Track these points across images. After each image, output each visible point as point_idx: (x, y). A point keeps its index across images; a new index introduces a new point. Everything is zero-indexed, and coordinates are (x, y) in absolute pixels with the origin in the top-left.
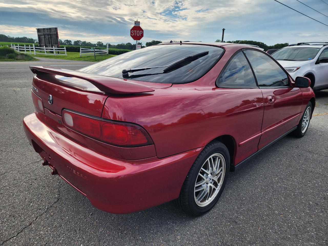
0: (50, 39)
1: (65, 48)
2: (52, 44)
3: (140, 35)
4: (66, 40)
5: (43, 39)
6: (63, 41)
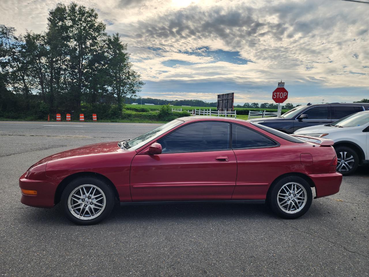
0: (226, 103)
2: (227, 108)
3: (284, 97)
4: (254, 103)
5: (221, 104)
6: (250, 104)
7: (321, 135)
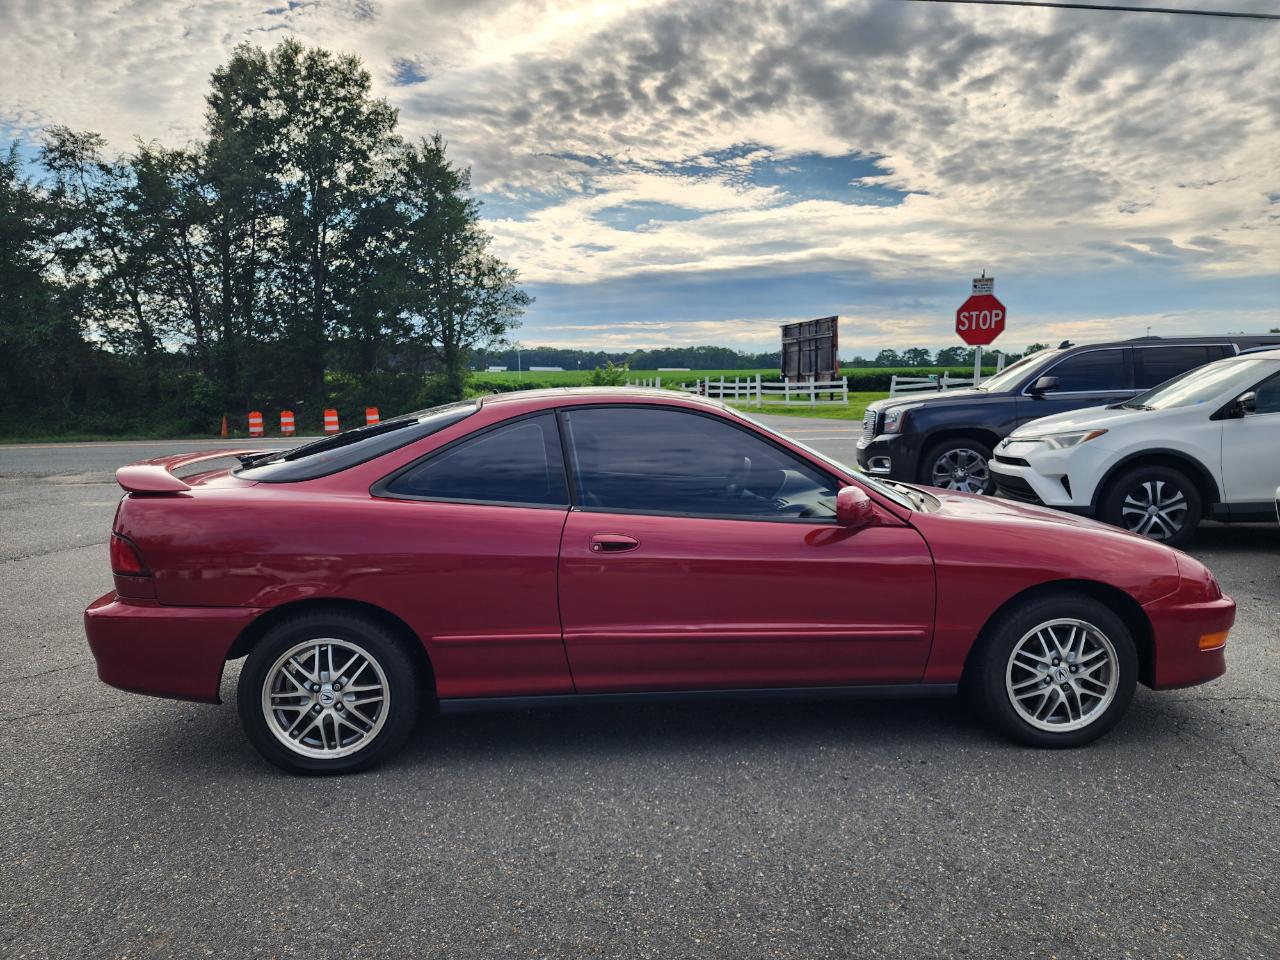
0: (813, 353)
1: (844, 382)
2: (816, 370)
3: (993, 327)
5: (795, 358)
6: (900, 354)
7: (1087, 435)
